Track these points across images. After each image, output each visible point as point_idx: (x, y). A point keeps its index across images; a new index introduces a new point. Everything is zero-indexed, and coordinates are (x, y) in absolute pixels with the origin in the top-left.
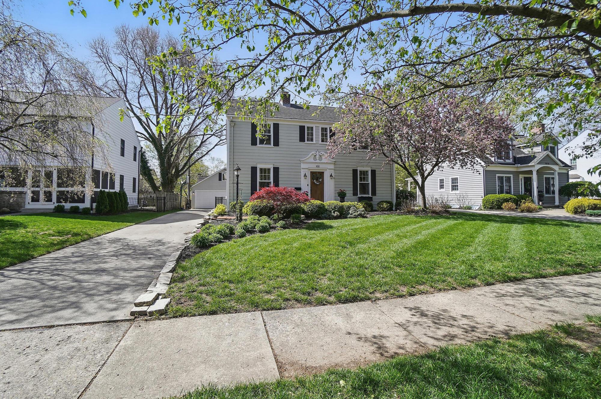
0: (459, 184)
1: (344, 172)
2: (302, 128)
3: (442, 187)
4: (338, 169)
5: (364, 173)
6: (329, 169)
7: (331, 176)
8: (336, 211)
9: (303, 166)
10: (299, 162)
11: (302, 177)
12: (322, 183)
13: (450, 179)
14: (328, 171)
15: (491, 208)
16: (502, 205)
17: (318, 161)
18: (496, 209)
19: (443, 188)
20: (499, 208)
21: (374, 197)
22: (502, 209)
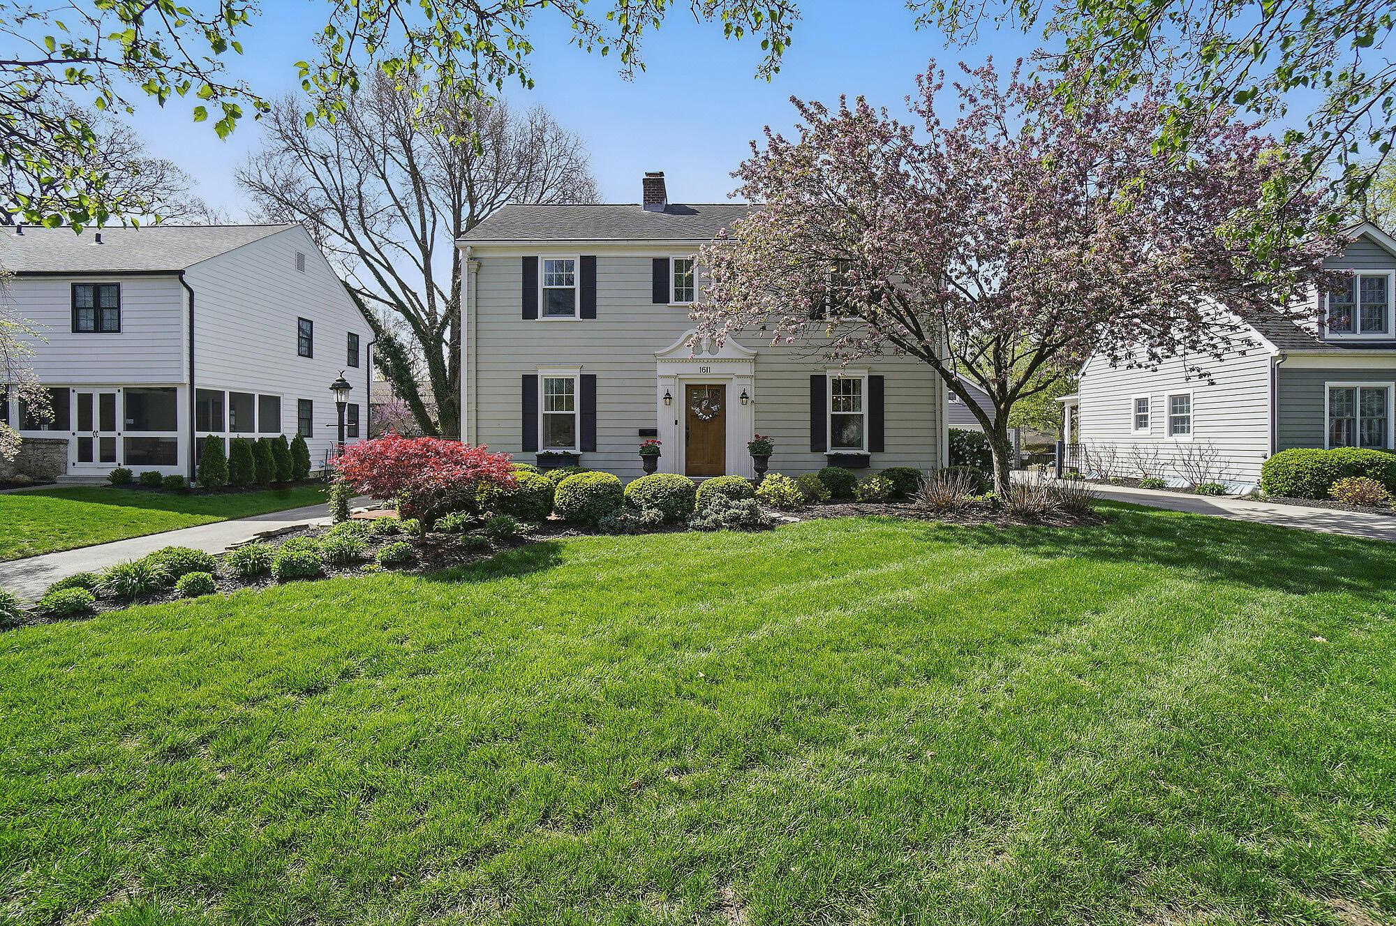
0: (1191, 414)
1: (785, 383)
2: (660, 266)
3: (1141, 421)
4: (764, 375)
5: (846, 387)
6: (738, 377)
7: (744, 396)
8: (656, 505)
9: (662, 369)
10: (651, 358)
11: (661, 402)
12: (720, 417)
13: (1166, 399)
14: (736, 381)
15: (1293, 495)
16: (1330, 485)
17: (706, 355)
18: (1310, 498)
19: (1146, 425)
20: (1320, 494)
21: (875, 457)
22: (1330, 497)
